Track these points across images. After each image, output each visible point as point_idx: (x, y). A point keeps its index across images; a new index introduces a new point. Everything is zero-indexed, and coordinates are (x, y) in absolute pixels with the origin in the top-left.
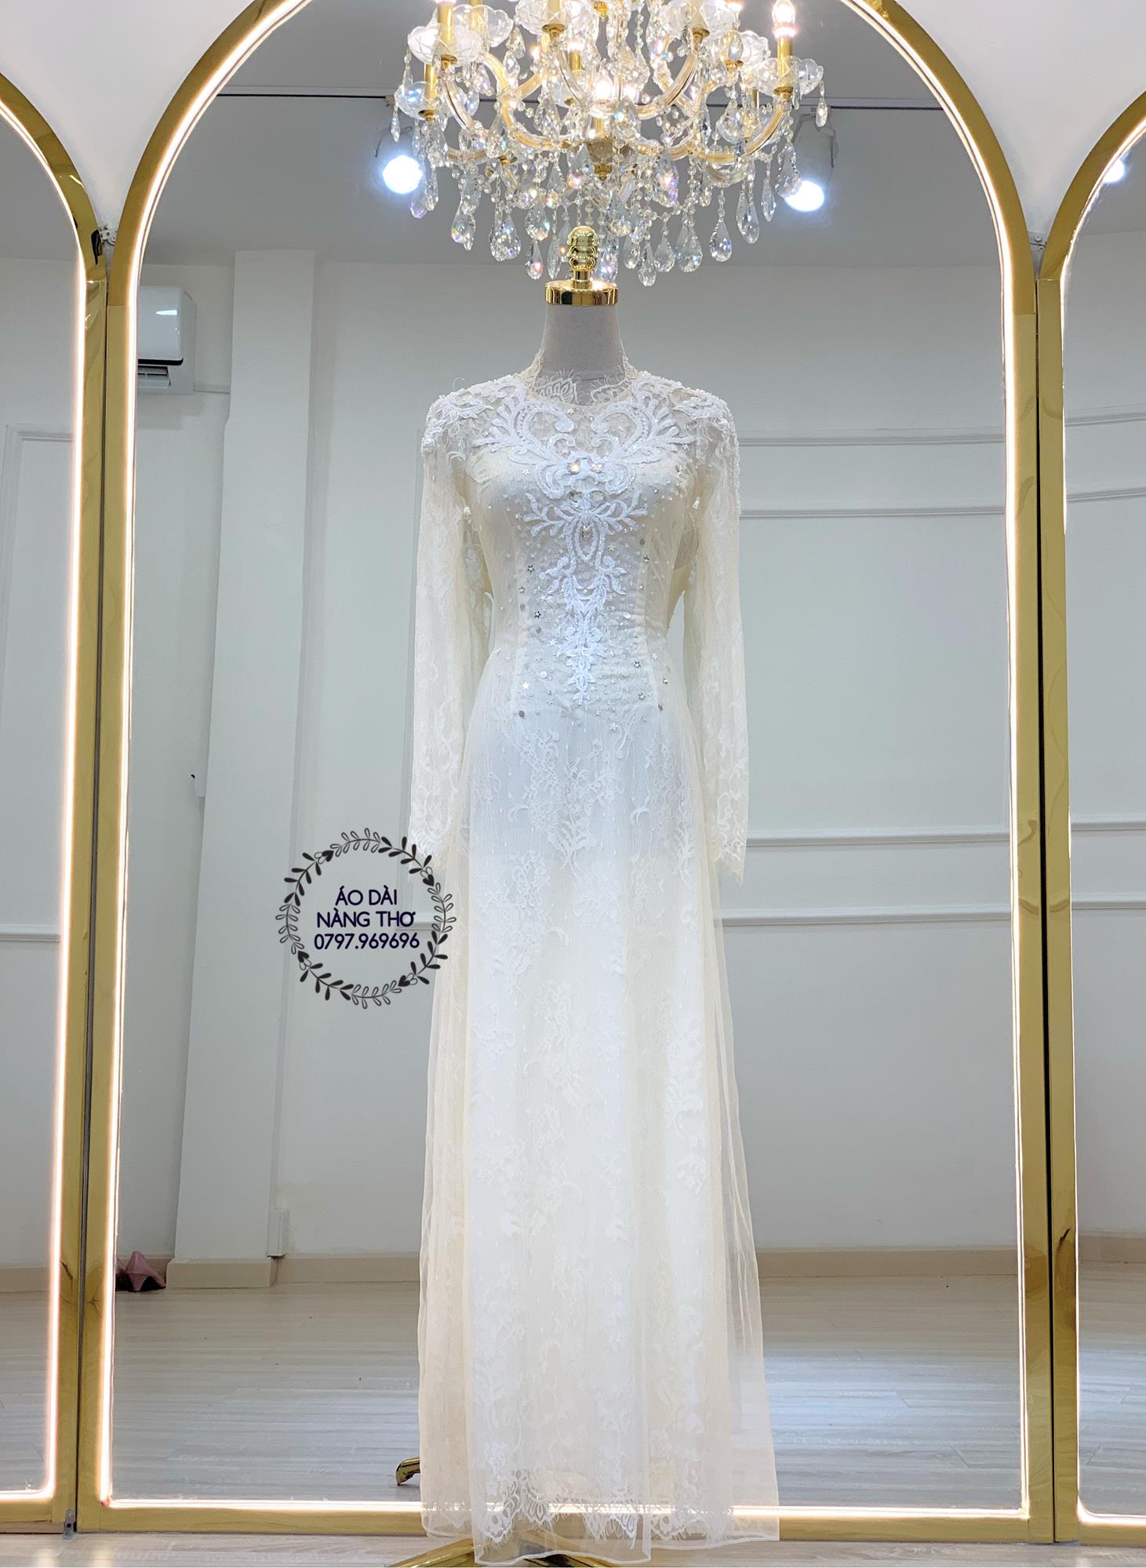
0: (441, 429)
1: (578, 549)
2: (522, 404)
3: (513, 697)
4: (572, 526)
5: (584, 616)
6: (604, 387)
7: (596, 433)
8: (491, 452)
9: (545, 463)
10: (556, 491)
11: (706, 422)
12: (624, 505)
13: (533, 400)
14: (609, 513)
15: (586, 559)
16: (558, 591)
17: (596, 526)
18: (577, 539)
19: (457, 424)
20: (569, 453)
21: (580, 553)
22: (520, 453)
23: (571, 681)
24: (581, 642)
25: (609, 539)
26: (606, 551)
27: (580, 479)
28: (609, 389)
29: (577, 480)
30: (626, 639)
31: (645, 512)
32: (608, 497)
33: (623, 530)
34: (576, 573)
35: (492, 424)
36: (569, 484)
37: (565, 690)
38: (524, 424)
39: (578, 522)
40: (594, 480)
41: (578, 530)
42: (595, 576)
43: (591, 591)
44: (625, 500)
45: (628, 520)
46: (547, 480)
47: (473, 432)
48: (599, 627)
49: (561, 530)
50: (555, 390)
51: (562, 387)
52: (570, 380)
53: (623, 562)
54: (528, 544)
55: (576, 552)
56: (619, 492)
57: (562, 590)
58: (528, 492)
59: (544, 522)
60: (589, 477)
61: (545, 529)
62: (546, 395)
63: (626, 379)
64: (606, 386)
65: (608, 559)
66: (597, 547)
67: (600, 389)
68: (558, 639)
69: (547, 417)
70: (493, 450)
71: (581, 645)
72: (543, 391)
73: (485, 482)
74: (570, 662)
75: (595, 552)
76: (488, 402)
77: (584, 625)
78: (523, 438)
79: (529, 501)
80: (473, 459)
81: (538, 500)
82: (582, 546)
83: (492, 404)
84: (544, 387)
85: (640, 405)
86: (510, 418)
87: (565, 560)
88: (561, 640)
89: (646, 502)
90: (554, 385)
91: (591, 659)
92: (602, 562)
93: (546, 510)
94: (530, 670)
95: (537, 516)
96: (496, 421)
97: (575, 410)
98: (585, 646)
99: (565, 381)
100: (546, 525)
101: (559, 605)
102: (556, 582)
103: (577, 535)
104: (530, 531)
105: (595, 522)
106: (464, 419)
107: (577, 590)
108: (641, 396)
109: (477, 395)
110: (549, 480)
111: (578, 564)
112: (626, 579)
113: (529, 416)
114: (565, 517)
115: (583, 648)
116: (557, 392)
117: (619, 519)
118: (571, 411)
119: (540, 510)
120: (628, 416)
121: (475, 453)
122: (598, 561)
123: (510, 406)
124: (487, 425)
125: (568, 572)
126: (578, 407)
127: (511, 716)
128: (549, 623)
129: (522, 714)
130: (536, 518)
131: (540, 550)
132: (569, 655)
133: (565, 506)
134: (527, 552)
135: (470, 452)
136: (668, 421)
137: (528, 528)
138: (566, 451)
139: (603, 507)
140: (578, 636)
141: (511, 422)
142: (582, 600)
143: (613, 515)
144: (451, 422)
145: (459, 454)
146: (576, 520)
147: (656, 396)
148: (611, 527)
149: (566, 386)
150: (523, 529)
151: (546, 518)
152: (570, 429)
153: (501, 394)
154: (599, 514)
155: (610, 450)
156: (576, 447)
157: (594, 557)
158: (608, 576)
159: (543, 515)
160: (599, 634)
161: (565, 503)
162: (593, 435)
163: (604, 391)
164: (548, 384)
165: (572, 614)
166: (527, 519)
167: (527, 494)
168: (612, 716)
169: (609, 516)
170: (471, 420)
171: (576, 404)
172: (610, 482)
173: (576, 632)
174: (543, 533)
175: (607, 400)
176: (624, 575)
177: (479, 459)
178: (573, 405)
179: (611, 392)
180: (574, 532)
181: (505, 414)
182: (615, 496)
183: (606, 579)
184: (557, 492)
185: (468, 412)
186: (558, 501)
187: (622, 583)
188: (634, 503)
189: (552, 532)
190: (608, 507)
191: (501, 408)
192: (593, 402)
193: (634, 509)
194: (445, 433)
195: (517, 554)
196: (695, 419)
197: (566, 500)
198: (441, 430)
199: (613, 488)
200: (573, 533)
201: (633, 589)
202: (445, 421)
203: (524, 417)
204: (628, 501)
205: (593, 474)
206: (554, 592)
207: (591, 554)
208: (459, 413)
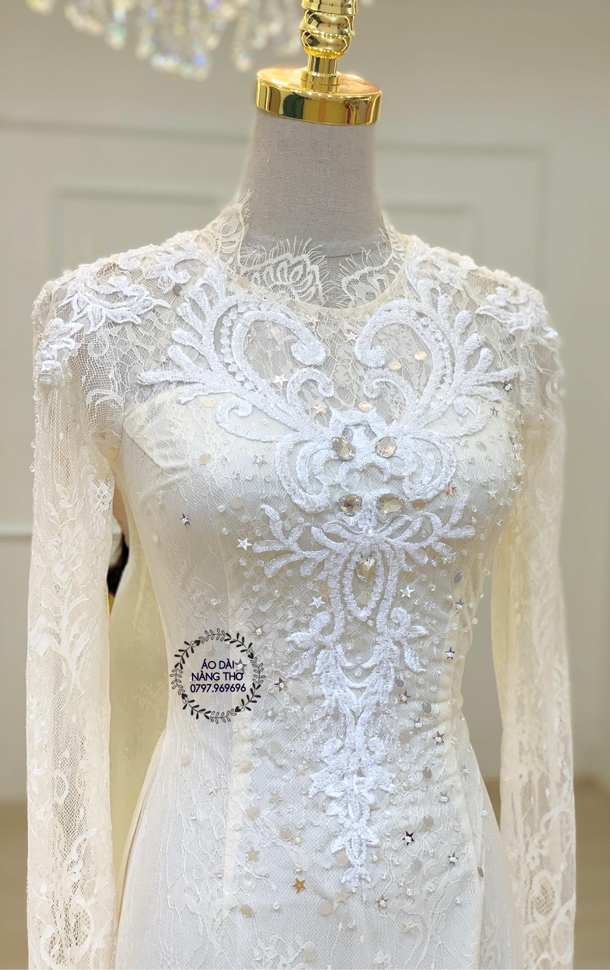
0: (72, 341)
1: (350, 598)
2: (224, 302)
3: (229, 873)
4: (341, 561)
5: (357, 718)
6: (362, 271)
7: (366, 368)
8: (179, 402)
9: (290, 438)
10: (315, 497)
11: (529, 335)
12: (436, 520)
13: (241, 294)
14: (408, 533)
15: (363, 614)
16: (307, 673)
17: (384, 558)
18: (347, 582)
19: (104, 334)
20: (329, 413)
21: (353, 606)
22: (240, 413)
23: (336, 846)
24: (353, 769)
25: (405, 577)
26: (400, 600)
27: (357, 470)
28: (371, 274)
29: (350, 472)
30: (425, 749)
31: (469, 532)
32: (408, 505)
33: (429, 562)
34: (343, 639)
35: (172, 340)
36: (338, 480)
37: (328, 865)
38: (233, 343)
39: (351, 554)
40: (382, 473)
41: (352, 566)
42: (376, 643)
43: (368, 671)
44: (439, 512)
45: (439, 547)
46: (299, 476)
47: (136, 350)
48: (381, 735)
49: (320, 566)
50: (278, 275)
51: (290, 269)
52: (305, 257)
53: (424, 614)
54: (256, 588)
55: (345, 604)
56: (430, 495)
57: (317, 671)
58: (266, 501)
59: (292, 553)
60: (372, 465)
61: (291, 565)
62: (263, 283)
63: (393, 254)
64: (366, 270)
65: (401, 613)
66: (382, 594)
67: (356, 276)
68: (309, 762)
69: (274, 331)
70: (183, 400)
71: (353, 773)
72: (256, 275)
73: (174, 470)
74: (334, 808)
75: (378, 603)
76: (157, 292)
77: (356, 735)
78: (239, 377)
79: (267, 519)
80: (141, 409)
81: (283, 517)
82: (355, 591)
83: (165, 296)
84: (258, 267)
85: (425, 306)
86: (206, 329)
87: (323, 618)
88: (315, 764)
89: (474, 514)
90: (277, 265)
91: (371, 798)
92: (389, 617)
93: (297, 533)
94: (258, 821)
95: (280, 542)
96: (178, 333)
97: (320, 317)
98: (360, 773)
99: (297, 259)
100: (293, 558)
101: (310, 699)
102: (306, 657)
103: (349, 574)
104: (262, 569)
105: (383, 552)
106: (116, 324)
107: (343, 668)
108: (423, 286)
109: (135, 274)
110: (302, 475)
111: (347, 623)
112: (427, 644)
113: (239, 326)
114: (332, 544)
115: (356, 778)
116: (284, 280)
117: (424, 544)
118: (315, 319)
119: (287, 533)
120: (413, 331)
121: (143, 399)
122: (381, 617)
123: (201, 304)
124: (162, 341)
125: (329, 639)
126: (325, 311)
127: (226, 913)
128: (291, 730)
129: (247, 912)
130: (278, 547)
131: (279, 601)
132: (333, 795)
133: (332, 524)
134: (254, 601)
135: (133, 392)
136: (474, 338)
137: (261, 563)
138: (321, 408)
139: (399, 524)
140: (344, 754)
141: (208, 338)
142: (351, 688)
143: (416, 538)
144: (92, 329)
145: (111, 394)
146: (349, 550)
147: (446, 288)
148: (409, 559)
149: (299, 268)
150: (248, 563)
151: (295, 547)
152: (320, 358)
153: (181, 277)
154: (391, 537)
155: (401, 406)
156: (337, 397)
157: (375, 611)
158: (398, 643)
159: (291, 542)
160: (380, 747)
161: (332, 519)
162: (361, 372)
163: (363, 277)
164: (266, 263)
165: (336, 715)
166: (260, 549)
167: (263, 506)
168: (408, 905)
169: (408, 540)
170: (128, 328)
171: (320, 303)
172: (412, 476)
173: (342, 748)
174: (289, 572)
175: (370, 296)
176: (423, 637)
177: (154, 412)
178: (317, 308)
179: (374, 281)
180: (345, 568)
181: (193, 319)
182: (419, 504)
183: (395, 648)
184: (320, 499)
185: (122, 311)
186: (318, 516)
187: (420, 653)
188: (455, 518)
189: (306, 571)
190: (408, 524)
191: (184, 308)
192: (349, 300)
193: (454, 527)
194: (82, 352)
195: (233, 602)
196: (511, 331)
197: (332, 512)
198: (73, 345)
199: (419, 488)
200: (341, 573)
201: (437, 661)
202: (78, 326)
203: (230, 328)
204: (445, 514)
205: (380, 461)
206: (303, 674)
207: (372, 605)
208: (105, 312)
